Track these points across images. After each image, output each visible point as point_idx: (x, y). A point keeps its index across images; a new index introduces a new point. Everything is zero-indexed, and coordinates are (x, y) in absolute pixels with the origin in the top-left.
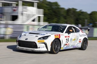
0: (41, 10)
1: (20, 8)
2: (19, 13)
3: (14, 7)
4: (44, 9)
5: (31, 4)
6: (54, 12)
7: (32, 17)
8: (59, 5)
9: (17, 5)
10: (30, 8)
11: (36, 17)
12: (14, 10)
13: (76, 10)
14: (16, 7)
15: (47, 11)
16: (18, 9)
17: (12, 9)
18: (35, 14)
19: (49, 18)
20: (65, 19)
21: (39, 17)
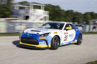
8: (60, 8)
13: (73, 11)
16: (28, 12)
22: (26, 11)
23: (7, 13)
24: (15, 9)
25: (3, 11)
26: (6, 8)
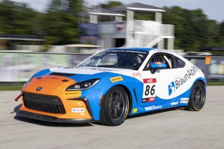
0: (170, 27)
1: (131, 23)
2: (127, 33)
3: (118, 23)
4: (175, 25)
5: (151, 16)
6: (196, 29)
7: (153, 40)
8: (205, 16)
9: (125, 19)
10: (148, 24)
11: (159, 40)
12: (119, 29)
14: (122, 23)
15: (181, 28)
16: (125, 27)
17: (115, 27)
18: (158, 34)
19: (184, 42)
20: (218, 42)
21: (166, 40)
22: (119, 26)
23: (71, 32)
24: (91, 22)
25: (62, 28)
26: (67, 20)
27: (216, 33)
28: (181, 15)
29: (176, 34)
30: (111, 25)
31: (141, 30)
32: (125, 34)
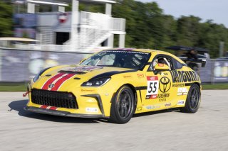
0: (122, 22)
2: (73, 26)
3: (61, 15)
4: (127, 19)
6: (150, 24)
7: (102, 35)
8: (161, 10)
11: (109, 36)
12: (62, 21)
14: (65, 14)
17: (58, 18)
19: (137, 39)
24: (29, 11)
27: (173, 30)
28: (134, 9)
29: (128, 30)
30: (53, 16)
31: (88, 23)
32: (70, 27)
